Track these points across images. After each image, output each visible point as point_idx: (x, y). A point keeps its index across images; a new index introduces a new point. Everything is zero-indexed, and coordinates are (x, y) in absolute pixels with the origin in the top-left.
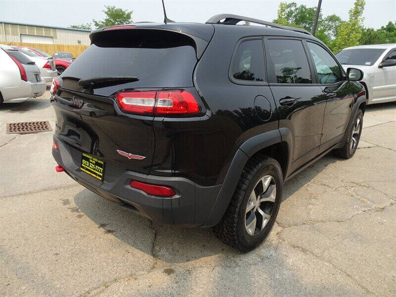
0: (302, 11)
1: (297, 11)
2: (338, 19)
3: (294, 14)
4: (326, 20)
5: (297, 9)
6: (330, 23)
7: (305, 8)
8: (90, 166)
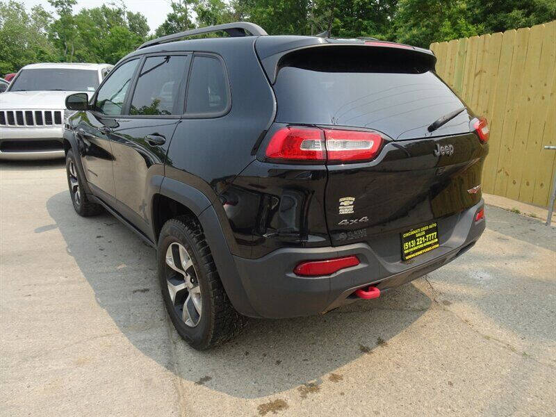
8: (418, 243)
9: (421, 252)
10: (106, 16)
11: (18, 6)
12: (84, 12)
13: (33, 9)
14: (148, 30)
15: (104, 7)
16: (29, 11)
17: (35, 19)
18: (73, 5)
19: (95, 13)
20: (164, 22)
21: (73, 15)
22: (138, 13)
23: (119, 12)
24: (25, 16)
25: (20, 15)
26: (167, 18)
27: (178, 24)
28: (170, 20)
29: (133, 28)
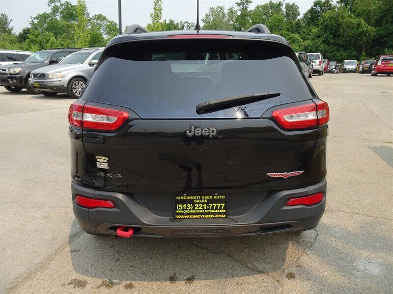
0: (68, 8)
1: (63, 7)
2: (104, 19)
3: (60, 10)
4: (94, 19)
5: (62, 5)
6: (99, 22)
7: (71, 5)
8: (196, 208)
9: (198, 216)
10: (271, 8)
11: (221, 8)
12: (258, 7)
13: (228, 10)
14: (299, 15)
15: (271, 2)
16: (226, 11)
17: (229, 15)
18: (249, 4)
19: (265, 7)
20: (310, 8)
21: (248, 10)
22: (293, 4)
23: (280, 5)
24: (224, 15)
25: (221, 14)
26: (313, 4)
27: (321, 8)
28: (315, 6)
29: (288, 15)
